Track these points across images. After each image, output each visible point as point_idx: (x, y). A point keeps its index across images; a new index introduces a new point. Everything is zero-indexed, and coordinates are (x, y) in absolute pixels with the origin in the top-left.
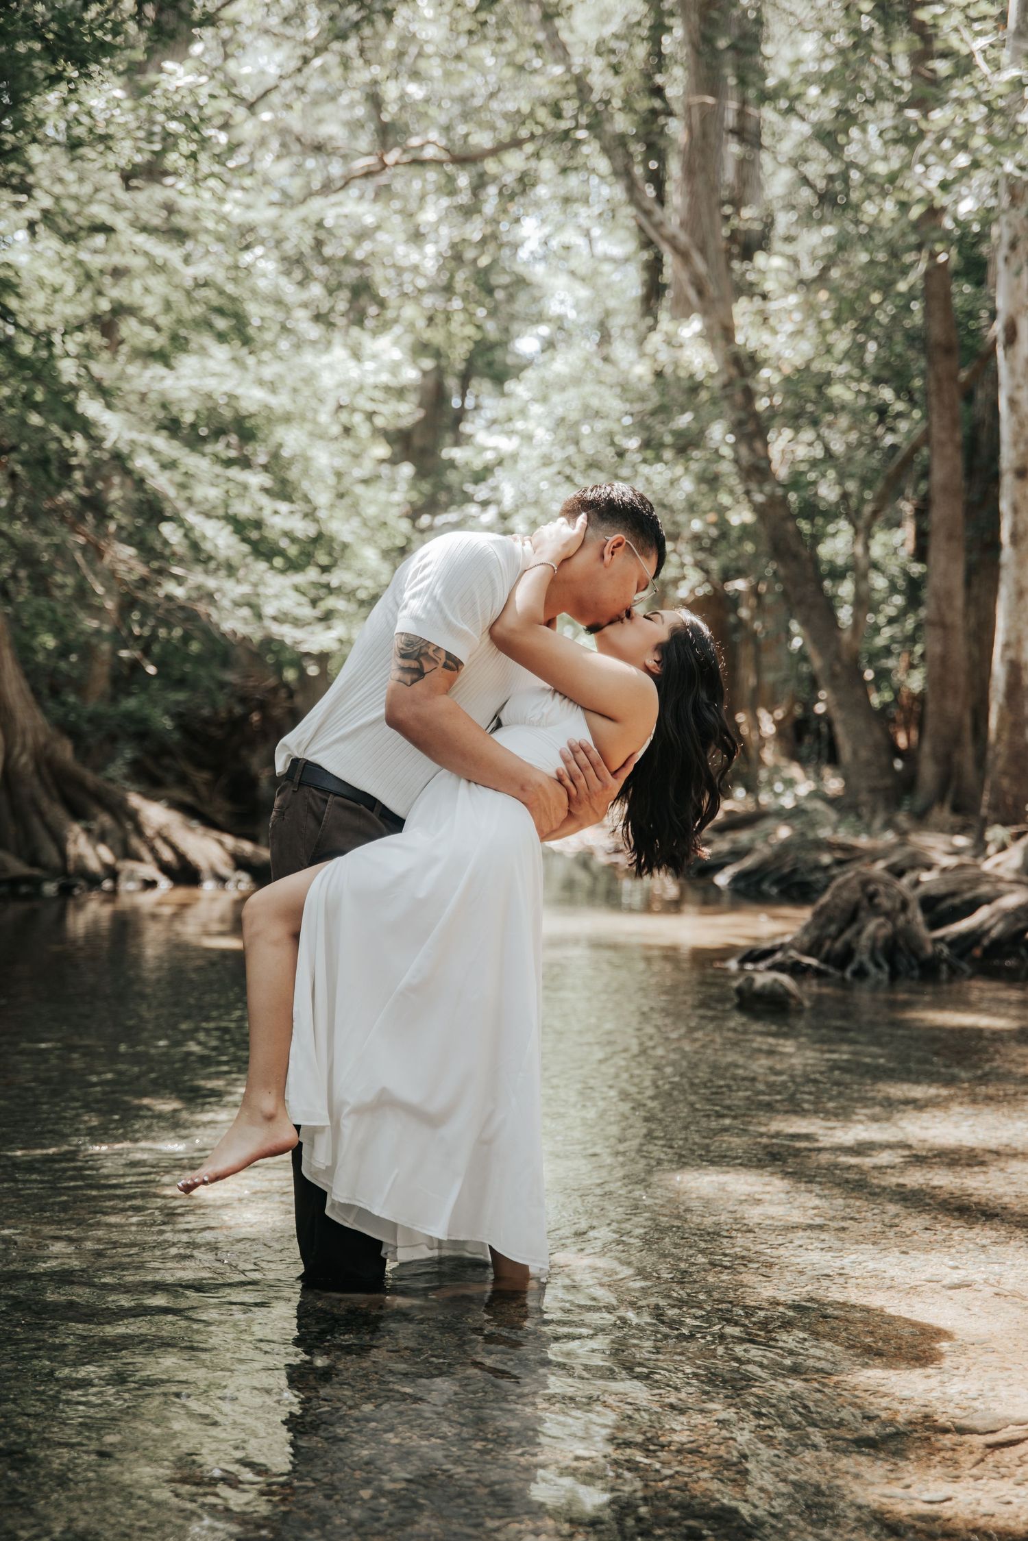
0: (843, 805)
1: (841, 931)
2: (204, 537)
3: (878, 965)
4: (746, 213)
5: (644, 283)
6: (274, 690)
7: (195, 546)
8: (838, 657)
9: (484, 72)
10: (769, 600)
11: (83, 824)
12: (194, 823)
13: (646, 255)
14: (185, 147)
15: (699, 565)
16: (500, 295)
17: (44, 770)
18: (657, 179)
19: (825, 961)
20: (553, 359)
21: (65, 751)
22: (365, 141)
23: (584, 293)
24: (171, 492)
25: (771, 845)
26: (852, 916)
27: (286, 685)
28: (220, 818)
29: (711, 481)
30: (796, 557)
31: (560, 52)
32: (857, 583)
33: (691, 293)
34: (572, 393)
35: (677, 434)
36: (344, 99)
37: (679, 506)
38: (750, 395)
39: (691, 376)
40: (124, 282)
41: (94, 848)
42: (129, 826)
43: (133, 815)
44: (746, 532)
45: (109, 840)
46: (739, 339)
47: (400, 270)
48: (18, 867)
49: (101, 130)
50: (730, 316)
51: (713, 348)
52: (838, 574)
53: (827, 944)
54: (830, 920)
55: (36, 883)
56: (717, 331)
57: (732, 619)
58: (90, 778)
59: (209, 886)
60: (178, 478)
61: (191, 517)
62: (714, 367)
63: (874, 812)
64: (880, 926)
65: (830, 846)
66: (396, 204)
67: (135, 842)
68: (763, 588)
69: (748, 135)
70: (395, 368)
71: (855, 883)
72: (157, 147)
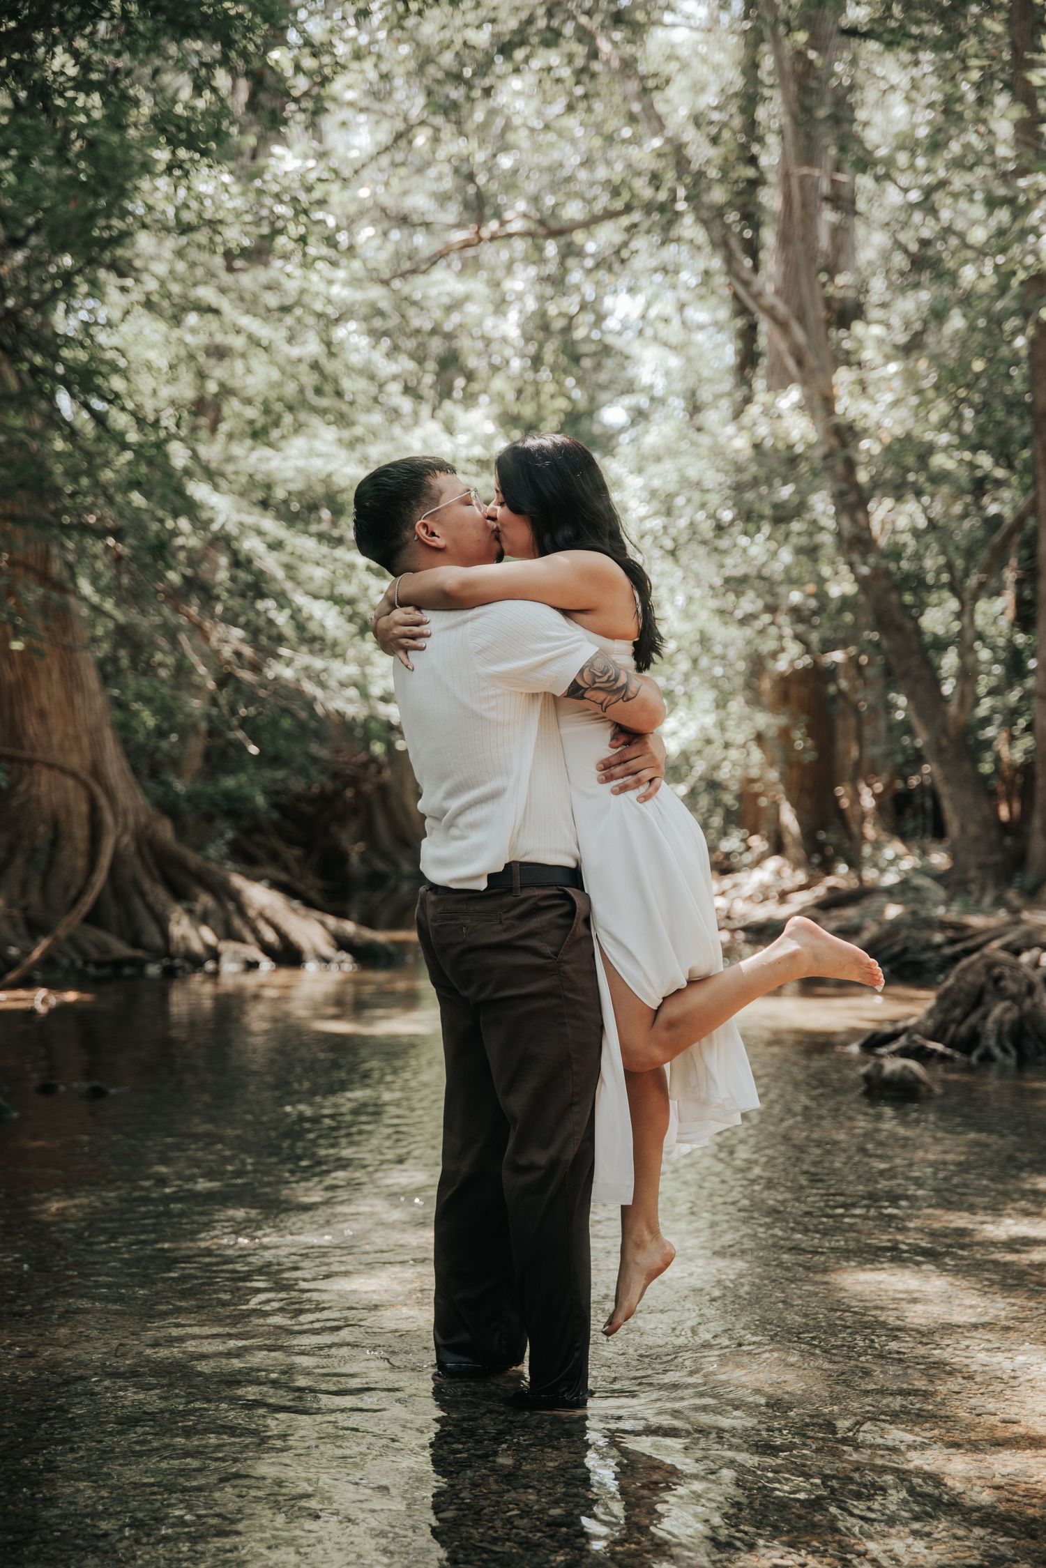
0: (953, 883)
1: (966, 1015)
2: (310, 618)
3: (1005, 1050)
4: (842, 279)
5: (738, 352)
6: (365, 765)
7: (300, 627)
8: (944, 730)
9: (573, 141)
10: (871, 672)
11: (185, 905)
12: (296, 904)
13: (740, 323)
14: (295, 230)
15: (798, 637)
16: (587, 363)
17: (146, 850)
18: (752, 249)
19: (949, 1045)
20: (647, 432)
21: (165, 830)
22: (452, 213)
23: (674, 362)
24: (280, 574)
25: (880, 923)
26: (977, 1000)
27: (373, 759)
28: (314, 895)
29: (810, 552)
30: (900, 629)
31: (655, 124)
32: (961, 656)
33: (791, 364)
34: (668, 465)
35: (776, 506)
36: (432, 172)
37: (779, 576)
38: (851, 465)
39: (790, 447)
40: (226, 363)
41: (197, 930)
42: (231, 906)
43: (235, 896)
44: (846, 603)
45: (211, 921)
46: (839, 408)
47: (488, 341)
48: (121, 949)
49: (208, 215)
50: (831, 387)
51: (813, 417)
52: (940, 645)
53: (952, 1029)
54: (955, 1004)
55: (139, 965)
56: (817, 402)
57: (832, 689)
58: (193, 859)
59: (311, 967)
60: (285, 558)
61: (300, 599)
62: (813, 436)
63: (983, 890)
64: (1006, 1010)
65: (943, 925)
66: (484, 275)
67: (237, 923)
68: (864, 659)
69: (843, 201)
70: (488, 441)
71: (979, 966)
72: (265, 230)
